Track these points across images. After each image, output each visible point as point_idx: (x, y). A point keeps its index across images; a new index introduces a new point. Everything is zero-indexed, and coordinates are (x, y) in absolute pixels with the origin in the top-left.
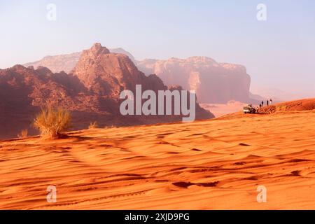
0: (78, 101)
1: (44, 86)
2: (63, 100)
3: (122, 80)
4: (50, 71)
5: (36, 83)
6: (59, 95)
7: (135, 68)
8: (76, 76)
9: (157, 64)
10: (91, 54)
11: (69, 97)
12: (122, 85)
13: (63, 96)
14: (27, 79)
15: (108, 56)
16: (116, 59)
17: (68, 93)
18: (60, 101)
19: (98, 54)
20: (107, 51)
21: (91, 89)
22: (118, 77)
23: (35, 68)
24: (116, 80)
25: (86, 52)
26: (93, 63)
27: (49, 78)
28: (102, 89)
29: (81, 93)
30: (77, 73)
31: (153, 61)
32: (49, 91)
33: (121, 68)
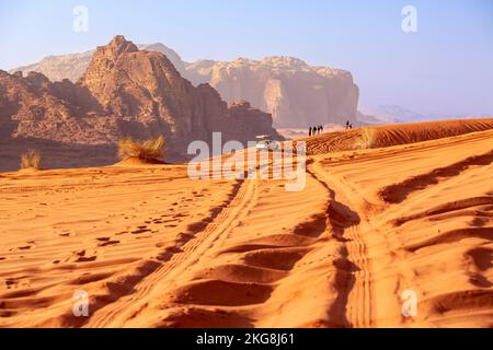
0: (86, 124)
1: (36, 102)
2: (64, 122)
3: (157, 93)
4: (46, 79)
5: (24, 96)
6: (58, 116)
7: (176, 74)
8: (86, 88)
9: (215, 68)
10: (109, 53)
11: (73, 118)
12: (156, 100)
13: (64, 117)
14: (11, 91)
15: (135, 57)
16: (147, 61)
17: (72, 114)
18: (59, 125)
19: (119, 53)
20: (134, 48)
21: (109, 107)
22: (150, 87)
23: (25, 75)
24: (146, 93)
25: (102, 49)
26: (112, 66)
27: (45, 90)
28: (126, 106)
29: (90, 114)
30: (88, 82)
31: (209, 63)
32: (44, 110)
33: (155, 74)
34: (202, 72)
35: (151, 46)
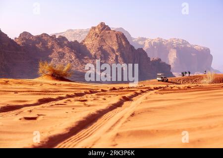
0: (83, 62)
1: (61, 50)
2: (73, 61)
3: (118, 51)
4: (67, 40)
5: (56, 47)
6: (70, 57)
7: (127, 42)
8: (85, 46)
9: (146, 41)
10: (97, 30)
11: (77, 59)
12: (117, 54)
13: (73, 58)
14: (50, 44)
15: (109, 33)
16: (114, 35)
17: (77, 57)
18: (71, 62)
19: (102, 30)
20: (109, 29)
21: (95, 55)
22: (115, 48)
23: (57, 37)
24: (113, 50)
25: (94, 28)
26: (98, 36)
27: (66, 45)
28: (103, 56)
29: (85, 57)
30: (86, 43)
31: (143, 39)
32: (64, 54)
33: (118, 42)
34: (140, 43)
35: (118, 29)
